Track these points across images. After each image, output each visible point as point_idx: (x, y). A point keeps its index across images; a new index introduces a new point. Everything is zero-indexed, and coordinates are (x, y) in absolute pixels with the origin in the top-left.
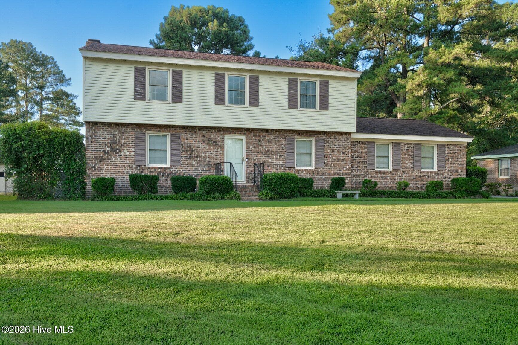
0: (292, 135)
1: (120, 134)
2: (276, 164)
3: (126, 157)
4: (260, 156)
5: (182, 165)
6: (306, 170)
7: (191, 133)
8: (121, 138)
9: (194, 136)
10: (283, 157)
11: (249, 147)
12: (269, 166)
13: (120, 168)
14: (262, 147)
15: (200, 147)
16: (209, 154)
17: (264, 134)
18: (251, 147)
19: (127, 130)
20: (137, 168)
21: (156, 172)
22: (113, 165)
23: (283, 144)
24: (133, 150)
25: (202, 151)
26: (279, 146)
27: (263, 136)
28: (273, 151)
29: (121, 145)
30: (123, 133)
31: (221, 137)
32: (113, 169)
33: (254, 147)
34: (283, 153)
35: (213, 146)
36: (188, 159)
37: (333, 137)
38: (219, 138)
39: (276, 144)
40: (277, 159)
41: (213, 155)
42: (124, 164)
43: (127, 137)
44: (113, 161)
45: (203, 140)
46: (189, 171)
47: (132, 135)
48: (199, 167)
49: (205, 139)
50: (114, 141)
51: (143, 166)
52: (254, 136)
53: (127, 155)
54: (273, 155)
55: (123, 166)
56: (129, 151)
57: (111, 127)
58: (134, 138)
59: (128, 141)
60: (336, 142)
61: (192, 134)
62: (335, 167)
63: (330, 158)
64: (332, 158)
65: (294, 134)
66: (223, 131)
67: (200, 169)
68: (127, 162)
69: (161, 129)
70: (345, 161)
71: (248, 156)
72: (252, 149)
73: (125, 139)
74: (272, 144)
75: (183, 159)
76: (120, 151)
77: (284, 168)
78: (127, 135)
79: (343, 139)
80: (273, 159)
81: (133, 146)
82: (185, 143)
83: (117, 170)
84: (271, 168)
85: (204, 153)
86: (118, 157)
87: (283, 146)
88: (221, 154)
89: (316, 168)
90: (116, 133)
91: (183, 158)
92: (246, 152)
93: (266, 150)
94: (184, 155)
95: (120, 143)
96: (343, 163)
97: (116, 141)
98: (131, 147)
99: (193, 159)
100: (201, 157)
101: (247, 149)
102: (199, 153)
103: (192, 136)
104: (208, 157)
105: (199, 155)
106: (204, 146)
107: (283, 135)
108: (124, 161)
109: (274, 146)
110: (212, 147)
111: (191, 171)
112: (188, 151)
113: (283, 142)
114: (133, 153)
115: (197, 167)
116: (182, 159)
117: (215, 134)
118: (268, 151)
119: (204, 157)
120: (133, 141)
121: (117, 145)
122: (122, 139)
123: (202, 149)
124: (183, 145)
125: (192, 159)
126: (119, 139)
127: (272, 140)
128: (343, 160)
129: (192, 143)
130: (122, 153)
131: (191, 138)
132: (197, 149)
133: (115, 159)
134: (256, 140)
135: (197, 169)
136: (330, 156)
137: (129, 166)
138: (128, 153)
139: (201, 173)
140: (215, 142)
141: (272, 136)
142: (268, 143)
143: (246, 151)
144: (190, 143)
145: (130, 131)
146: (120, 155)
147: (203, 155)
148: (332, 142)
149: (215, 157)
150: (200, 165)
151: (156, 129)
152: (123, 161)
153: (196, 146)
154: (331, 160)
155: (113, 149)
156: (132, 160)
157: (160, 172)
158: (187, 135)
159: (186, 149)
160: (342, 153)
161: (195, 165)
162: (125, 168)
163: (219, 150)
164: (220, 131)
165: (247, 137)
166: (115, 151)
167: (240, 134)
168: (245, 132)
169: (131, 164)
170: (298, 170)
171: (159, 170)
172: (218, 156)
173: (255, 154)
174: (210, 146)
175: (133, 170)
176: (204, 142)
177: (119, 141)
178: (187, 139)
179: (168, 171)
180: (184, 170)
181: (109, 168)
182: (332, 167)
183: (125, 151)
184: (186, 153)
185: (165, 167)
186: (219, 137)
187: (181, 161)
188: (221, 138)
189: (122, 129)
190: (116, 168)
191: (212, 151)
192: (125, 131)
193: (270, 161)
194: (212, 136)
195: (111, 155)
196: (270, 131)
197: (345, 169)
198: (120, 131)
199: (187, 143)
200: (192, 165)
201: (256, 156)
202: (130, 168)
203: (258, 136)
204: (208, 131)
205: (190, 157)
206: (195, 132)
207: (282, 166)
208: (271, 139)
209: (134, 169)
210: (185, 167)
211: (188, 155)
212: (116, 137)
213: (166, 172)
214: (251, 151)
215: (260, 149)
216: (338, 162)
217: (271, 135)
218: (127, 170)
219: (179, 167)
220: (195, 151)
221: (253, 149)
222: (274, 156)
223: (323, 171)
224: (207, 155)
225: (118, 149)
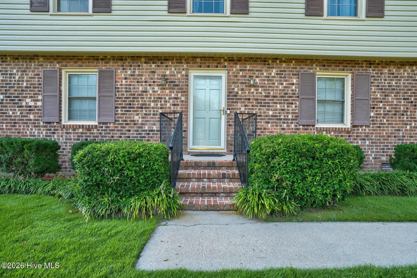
0: (310, 69)
1: (19, 74)
2: (281, 119)
3: (30, 109)
4: (253, 106)
5: (116, 121)
6: (335, 130)
7: (132, 68)
8: (21, 80)
9: (137, 72)
10: (294, 106)
11: (234, 89)
12: (268, 123)
13: (20, 126)
14: (257, 90)
15: (146, 92)
16: (163, 102)
17: (259, 67)
18: (236, 90)
19: (31, 65)
20: (46, 126)
21: (76, 133)
22: (9, 123)
23: (293, 84)
24: (40, 97)
25: (150, 98)
26: (285, 87)
27: (257, 71)
28: (276, 97)
29: (22, 90)
30: (25, 71)
31: (184, 73)
32: (9, 129)
33: (242, 89)
34: (294, 100)
35: (170, 89)
36: (127, 111)
37: (386, 71)
38: (179, 76)
39: (282, 84)
40: (283, 110)
41: (168, 105)
42: (26, 120)
43: (30, 78)
44: (10, 116)
45: (152, 79)
46: (129, 131)
47: (38, 75)
48: (145, 124)
49: (156, 77)
50: (11, 84)
51: (55, 124)
52: (241, 70)
53: (31, 107)
54: (276, 103)
55: (25, 123)
56: (34, 100)
57: (6, 62)
58: (41, 78)
59: (32, 84)
60: (392, 80)
61: (135, 69)
62: (389, 124)
63: (381, 108)
64: (385, 108)
65: (314, 66)
66: (188, 63)
67: (146, 128)
68: (32, 117)
69: (83, 62)
70: (409, 113)
71: (231, 106)
72: (237, 93)
73: (27, 81)
74: (274, 84)
75: (120, 112)
76: (20, 100)
77: (296, 126)
78: (31, 74)
79: (406, 74)
80: (276, 110)
81: (39, 91)
82: (122, 85)
83: (16, 129)
84: (272, 126)
85: (153, 101)
86: (17, 109)
87: (294, 87)
88: (182, 101)
89: (354, 126)
90: (15, 71)
91: (119, 110)
92: (228, 99)
93: (264, 94)
94: (120, 104)
95: (19, 87)
96: (405, 117)
97: (14, 84)
98: (36, 94)
99: (136, 111)
100: (148, 108)
101: (230, 92)
102: (145, 101)
103: (134, 72)
104: (161, 108)
105: (145, 104)
106: (153, 88)
107: (293, 68)
108: (27, 116)
109: (277, 87)
110: (167, 91)
111: (132, 132)
112: (127, 98)
113: (295, 81)
114: (39, 104)
115: (142, 124)
116: (117, 111)
117: (173, 69)
118: (267, 96)
119: (153, 108)
120: (40, 84)
121: (16, 90)
122: (23, 81)
123: (151, 95)
124: (118, 88)
125: (134, 111)
126: (18, 81)
127: (274, 77)
128: (404, 111)
129: (134, 85)
130: (24, 104)
131: (132, 75)
132: (142, 95)
133: (13, 113)
134: (245, 76)
135: (141, 127)
136: (381, 105)
137: (34, 123)
138: (32, 104)
139: (149, 134)
140: (172, 82)
141: (274, 71)
142: (266, 82)
143: (228, 96)
144: (130, 85)
145: (35, 68)
146: (21, 107)
147: (152, 104)
148: (385, 80)
149: (172, 107)
150: (148, 121)
151: (76, 62)
152: (24, 116)
153: (141, 88)
154: (382, 112)
155: (9, 97)
156: (38, 113)
157: (82, 133)
158: (126, 72)
159: (123, 95)
160: (404, 99)
161: (138, 121)
162: (28, 126)
163: (179, 95)
164: (181, 63)
165: (228, 73)
166: (13, 100)
167: (217, 67)
168: (226, 64)
169: (37, 120)
170: (320, 130)
171: (81, 130)
172: (178, 105)
173: (243, 102)
174: (164, 89)
175: (40, 130)
176: (154, 82)
177: (19, 84)
178: (126, 78)
179: (95, 131)
180: (121, 130)
181: (4, 127)
182: (385, 124)
183: (28, 100)
184: (124, 101)
185: (89, 126)
186: (179, 73)
187: (116, 114)
188: (183, 75)
189: (23, 65)
190: (14, 126)
191: (167, 98)
192: (27, 68)
193: (271, 113)
194: (168, 73)
195: (6, 107)
196: (270, 62)
197: (408, 127)
198: (19, 68)
199: (126, 85)
200: (134, 121)
201: (245, 106)
202: (35, 127)
203: (249, 70)
204: (162, 63)
205: (129, 108)
206: (139, 66)
207: (292, 123)
208: (273, 74)
209: (42, 129)
210: (122, 124)
211: (127, 104)
212: (14, 78)
213: (92, 133)
214: (236, 96)
215: (253, 93)
216: (395, 114)
217: (273, 68)
218: (32, 129)
219: (112, 125)
220: (138, 98)
221: (240, 92)
222: (278, 106)
223: (367, 131)
224: (159, 104)
225: (17, 97)
